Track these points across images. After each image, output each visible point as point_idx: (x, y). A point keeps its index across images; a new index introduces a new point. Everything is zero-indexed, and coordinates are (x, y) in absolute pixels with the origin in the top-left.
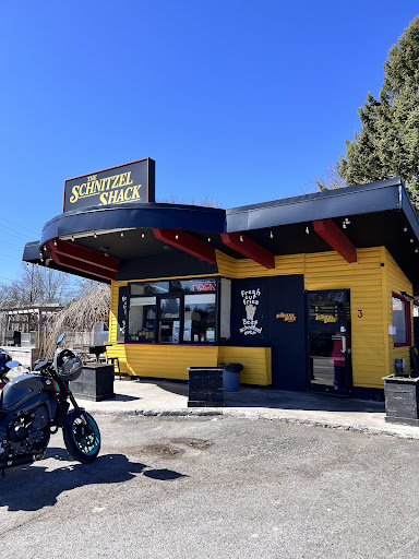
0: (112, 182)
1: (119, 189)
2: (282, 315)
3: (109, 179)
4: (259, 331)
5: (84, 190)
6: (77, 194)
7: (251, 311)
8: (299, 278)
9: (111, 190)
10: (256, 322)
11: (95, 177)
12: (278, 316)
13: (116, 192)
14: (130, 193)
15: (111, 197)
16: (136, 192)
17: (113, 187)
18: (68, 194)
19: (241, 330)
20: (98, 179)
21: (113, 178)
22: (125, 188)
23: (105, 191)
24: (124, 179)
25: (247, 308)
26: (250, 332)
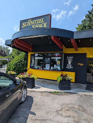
0: (37, 21)
1: (39, 24)
2: (79, 64)
3: (36, 20)
4: (72, 68)
5: (27, 24)
6: (24, 25)
7: (70, 62)
8: (85, 54)
9: (36, 24)
10: (71, 65)
11: (31, 20)
12: (78, 64)
13: (38, 25)
14: (43, 25)
15: (36, 26)
16: (45, 25)
17: (37, 23)
18: (21, 25)
19: (67, 67)
20: (32, 20)
21: (37, 20)
22: (41, 23)
23: (34, 24)
24: (41, 20)
25: (69, 61)
26: (69, 68)
